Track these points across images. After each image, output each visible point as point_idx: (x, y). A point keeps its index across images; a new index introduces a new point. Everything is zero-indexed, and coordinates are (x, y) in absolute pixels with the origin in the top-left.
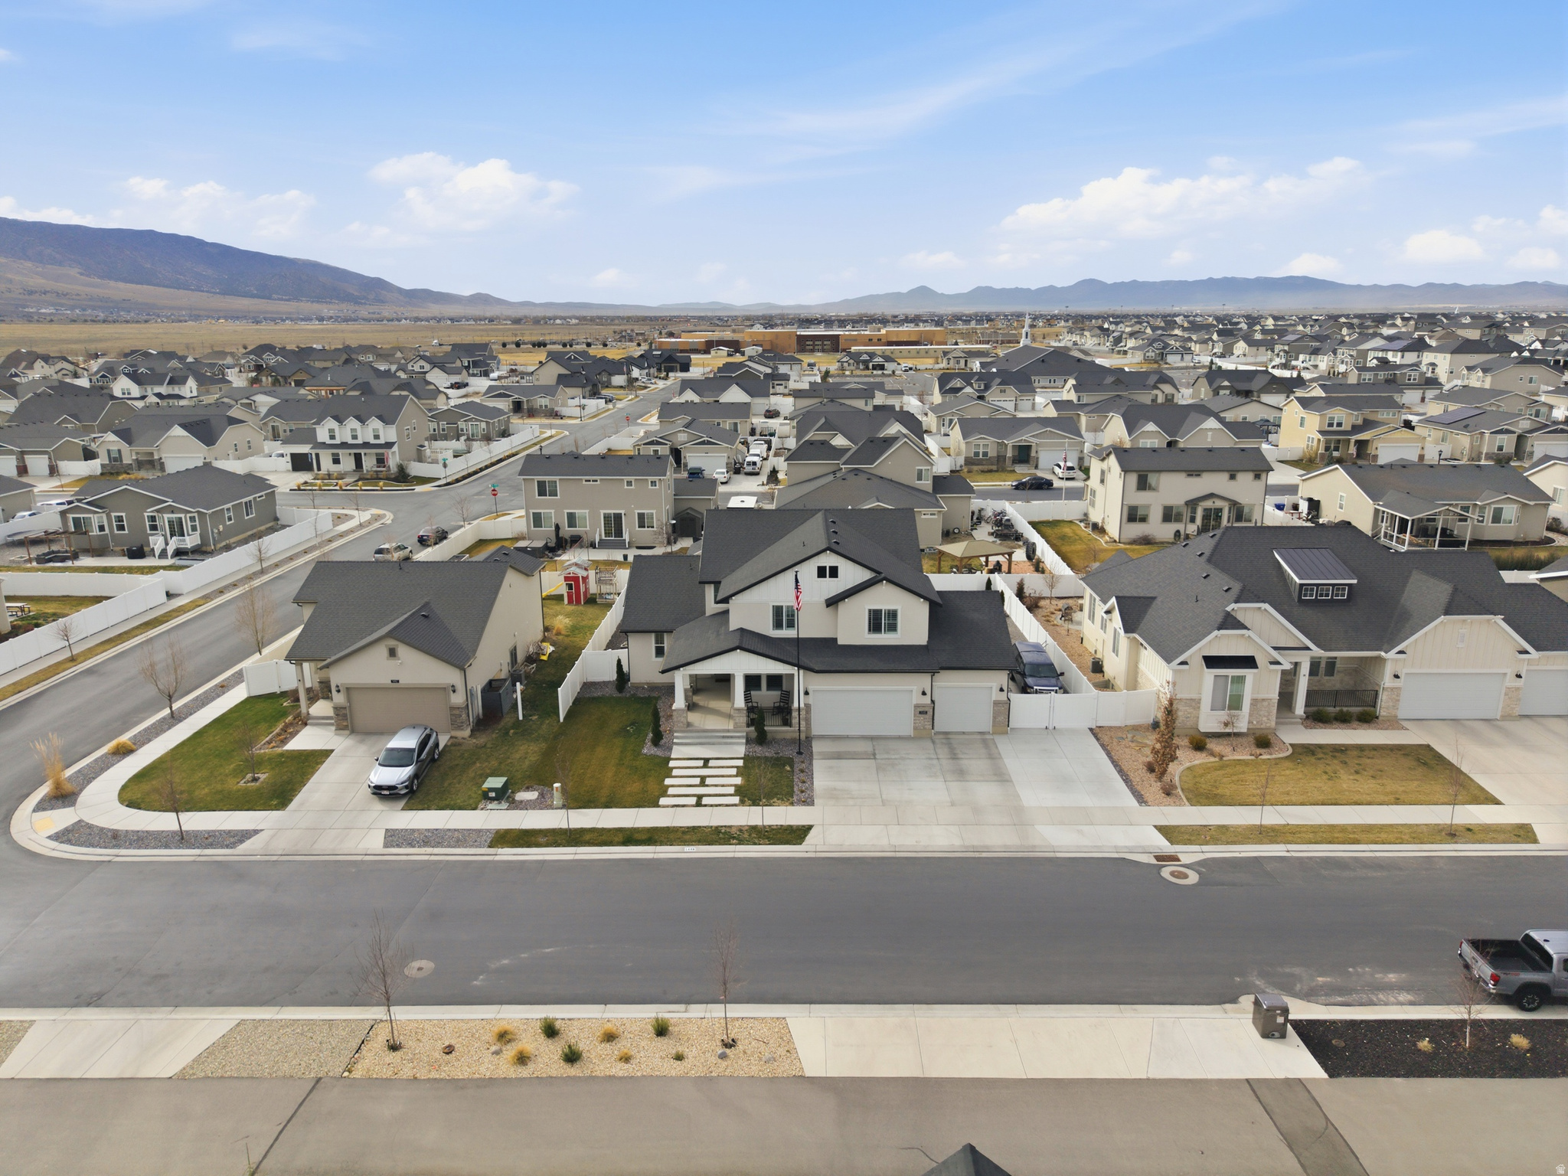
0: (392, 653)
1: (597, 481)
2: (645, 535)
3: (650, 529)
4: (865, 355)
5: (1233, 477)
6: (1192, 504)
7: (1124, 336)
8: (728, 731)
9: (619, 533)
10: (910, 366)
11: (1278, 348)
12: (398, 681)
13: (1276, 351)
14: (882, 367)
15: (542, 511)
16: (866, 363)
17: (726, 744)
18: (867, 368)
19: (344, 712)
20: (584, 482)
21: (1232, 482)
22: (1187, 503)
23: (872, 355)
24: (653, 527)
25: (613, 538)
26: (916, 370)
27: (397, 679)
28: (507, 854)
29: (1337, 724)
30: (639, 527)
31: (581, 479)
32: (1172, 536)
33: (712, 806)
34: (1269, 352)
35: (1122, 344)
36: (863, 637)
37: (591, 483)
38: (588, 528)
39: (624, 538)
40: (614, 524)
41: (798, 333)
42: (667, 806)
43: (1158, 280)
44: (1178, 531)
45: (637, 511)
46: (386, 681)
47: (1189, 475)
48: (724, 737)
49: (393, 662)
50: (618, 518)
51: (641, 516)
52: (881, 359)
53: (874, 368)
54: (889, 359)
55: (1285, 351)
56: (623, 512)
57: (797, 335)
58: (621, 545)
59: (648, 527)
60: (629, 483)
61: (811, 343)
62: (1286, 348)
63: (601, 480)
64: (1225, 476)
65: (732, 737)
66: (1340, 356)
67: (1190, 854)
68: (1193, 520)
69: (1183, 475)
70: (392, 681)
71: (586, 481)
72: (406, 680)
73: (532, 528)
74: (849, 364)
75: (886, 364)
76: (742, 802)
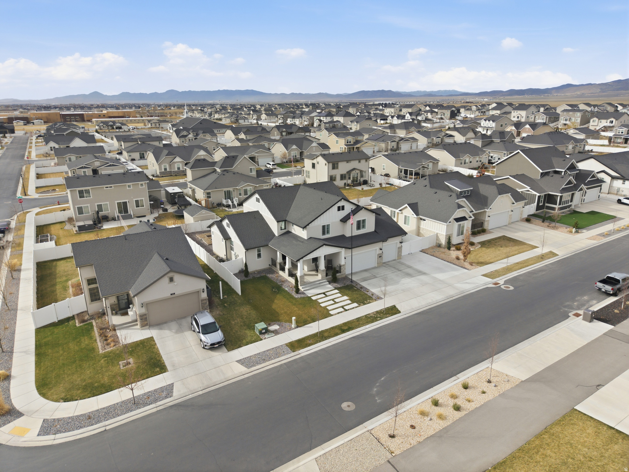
0: (171, 280)
1: (112, 187)
2: (140, 210)
3: (142, 207)
4: (111, 123)
5: (359, 162)
6: (349, 172)
7: (213, 113)
8: (319, 280)
9: (126, 211)
10: (134, 127)
11: (279, 117)
12: (174, 294)
13: (279, 118)
14: (120, 128)
15: (82, 206)
16: (112, 126)
17: (322, 285)
18: (113, 128)
19: (145, 317)
20: (105, 189)
21: (360, 164)
22: (348, 172)
23: (114, 122)
24: (143, 206)
25: (123, 214)
26: (137, 129)
27: (173, 293)
28: (304, 352)
29: (479, 235)
30: (136, 207)
31: (103, 187)
32: (343, 185)
33: (351, 309)
34: (276, 118)
35: (213, 116)
36: (356, 232)
37: (109, 188)
38: (109, 211)
39: (129, 213)
40: (123, 208)
41: (61, 113)
42: (335, 314)
43: (199, 90)
44: (345, 183)
45: (134, 200)
46: (167, 294)
47: (347, 162)
48: (320, 283)
49: (172, 284)
50: (125, 204)
51: (137, 202)
52: (119, 124)
53: (117, 128)
54: (123, 124)
55: (282, 118)
56: (127, 201)
57: (60, 114)
58: (130, 217)
59: (141, 207)
60: (129, 186)
61: (69, 117)
62: (282, 116)
63: (114, 186)
64: (357, 161)
65: (323, 282)
66: (304, 119)
67: (501, 281)
68: (349, 178)
69: (345, 162)
70: (171, 294)
71: (106, 188)
72: (178, 292)
73: (78, 215)
74: (104, 127)
75: (122, 127)
76: (360, 305)
